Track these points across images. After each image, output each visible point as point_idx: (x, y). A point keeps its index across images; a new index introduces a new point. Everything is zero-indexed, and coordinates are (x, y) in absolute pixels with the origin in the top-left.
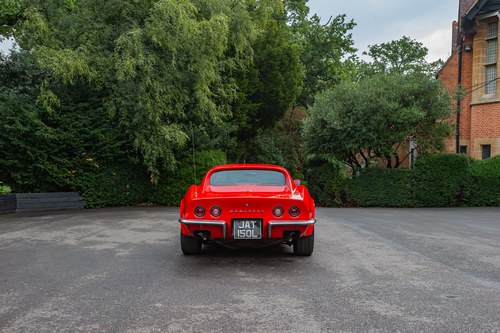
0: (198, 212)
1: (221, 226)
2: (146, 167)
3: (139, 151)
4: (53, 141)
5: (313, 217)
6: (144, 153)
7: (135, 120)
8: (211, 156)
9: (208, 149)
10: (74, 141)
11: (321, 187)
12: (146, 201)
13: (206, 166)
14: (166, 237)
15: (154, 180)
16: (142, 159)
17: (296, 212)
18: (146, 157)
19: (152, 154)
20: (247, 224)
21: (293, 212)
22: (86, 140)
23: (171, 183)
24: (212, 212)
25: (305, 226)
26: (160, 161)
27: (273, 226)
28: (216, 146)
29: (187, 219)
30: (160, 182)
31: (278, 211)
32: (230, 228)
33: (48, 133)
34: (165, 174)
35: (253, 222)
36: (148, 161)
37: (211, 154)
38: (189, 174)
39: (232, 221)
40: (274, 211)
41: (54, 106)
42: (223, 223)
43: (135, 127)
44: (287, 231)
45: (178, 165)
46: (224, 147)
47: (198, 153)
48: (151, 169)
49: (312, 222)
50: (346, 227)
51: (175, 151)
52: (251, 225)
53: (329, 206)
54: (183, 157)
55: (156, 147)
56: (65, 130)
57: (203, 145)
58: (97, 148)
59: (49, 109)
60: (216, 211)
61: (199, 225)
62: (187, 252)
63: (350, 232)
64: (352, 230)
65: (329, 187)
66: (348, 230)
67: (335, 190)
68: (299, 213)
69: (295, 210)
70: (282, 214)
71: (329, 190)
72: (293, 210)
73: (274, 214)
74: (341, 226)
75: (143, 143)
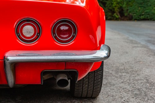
5: (102, 41)
31: (28, 30)
40: (19, 30)
50: (132, 42)
63: (138, 49)
64: (139, 45)
65: (111, 4)
66: (135, 45)
67: (115, 6)
68: (75, 33)
69: (67, 28)
70: (38, 37)
71: (110, 6)
72: (62, 28)
73: (19, 36)
74: (127, 41)
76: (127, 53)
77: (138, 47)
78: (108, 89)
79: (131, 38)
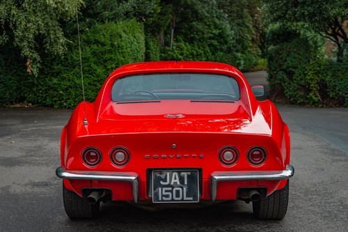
0: (89, 157)
1: (129, 183)
2: (19, 50)
3: (7, 24)
5: (287, 161)
6: (15, 27)
8: (120, 31)
9: (114, 18)
11: (290, 74)
12: (22, 100)
13: (112, 45)
14: (45, 179)
15: (33, 69)
16: (12, 37)
17: (260, 156)
18: (18, 33)
19: (26, 29)
20: (174, 178)
21: (253, 156)
23: (58, 74)
24: (113, 156)
25: (274, 182)
26: (40, 39)
27: (220, 182)
28: (127, 14)
29: (70, 169)
30: (41, 71)
31: (228, 155)
32: (144, 185)
34: (48, 59)
35: (185, 174)
36: (22, 40)
37: (120, 26)
38: (87, 59)
39: (149, 171)
40: (221, 156)
42: (134, 178)
44: (243, 188)
45: (68, 45)
46: (139, 15)
47: (99, 26)
48: (26, 52)
49: (287, 173)
50: (333, 152)
51: (62, 23)
52: (182, 179)
53: (302, 105)
54: (75, 32)
55: (33, 18)
57: (107, 13)
60: (120, 156)
61: (91, 180)
62: (74, 217)
63: (340, 163)
64: (343, 158)
65: (302, 75)
66: (337, 158)
67: (311, 79)
68: (265, 156)
69: (258, 153)
70: (236, 160)
71: (302, 79)
72: (255, 153)
73: (221, 160)
74: (325, 150)
75: (13, 12)
76: (322, 170)
77: (340, 160)
78: (295, 212)
79: (333, 146)
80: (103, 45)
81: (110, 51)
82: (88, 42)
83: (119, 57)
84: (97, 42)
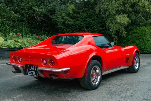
0: (15, 59)
2: (111, 35)
4: (73, 25)
6: (110, 29)
7: (107, 14)
10: (81, 25)
13: (142, 34)
17: (53, 63)
20: (33, 68)
22: (86, 24)
23: (125, 42)
33: (71, 22)
35: (36, 67)
36: (112, 32)
38: (133, 38)
41: (73, 10)
42: (20, 66)
43: (107, 17)
47: (138, 28)
52: (35, 69)
56: (78, 20)
57: (141, 24)
58: (92, 27)
59: (71, 12)
60: (20, 59)
70: (46, 64)
75: (110, 24)
80: (139, 34)
81: (141, 36)
82: (134, 33)
83: (144, 37)
84: (137, 33)
